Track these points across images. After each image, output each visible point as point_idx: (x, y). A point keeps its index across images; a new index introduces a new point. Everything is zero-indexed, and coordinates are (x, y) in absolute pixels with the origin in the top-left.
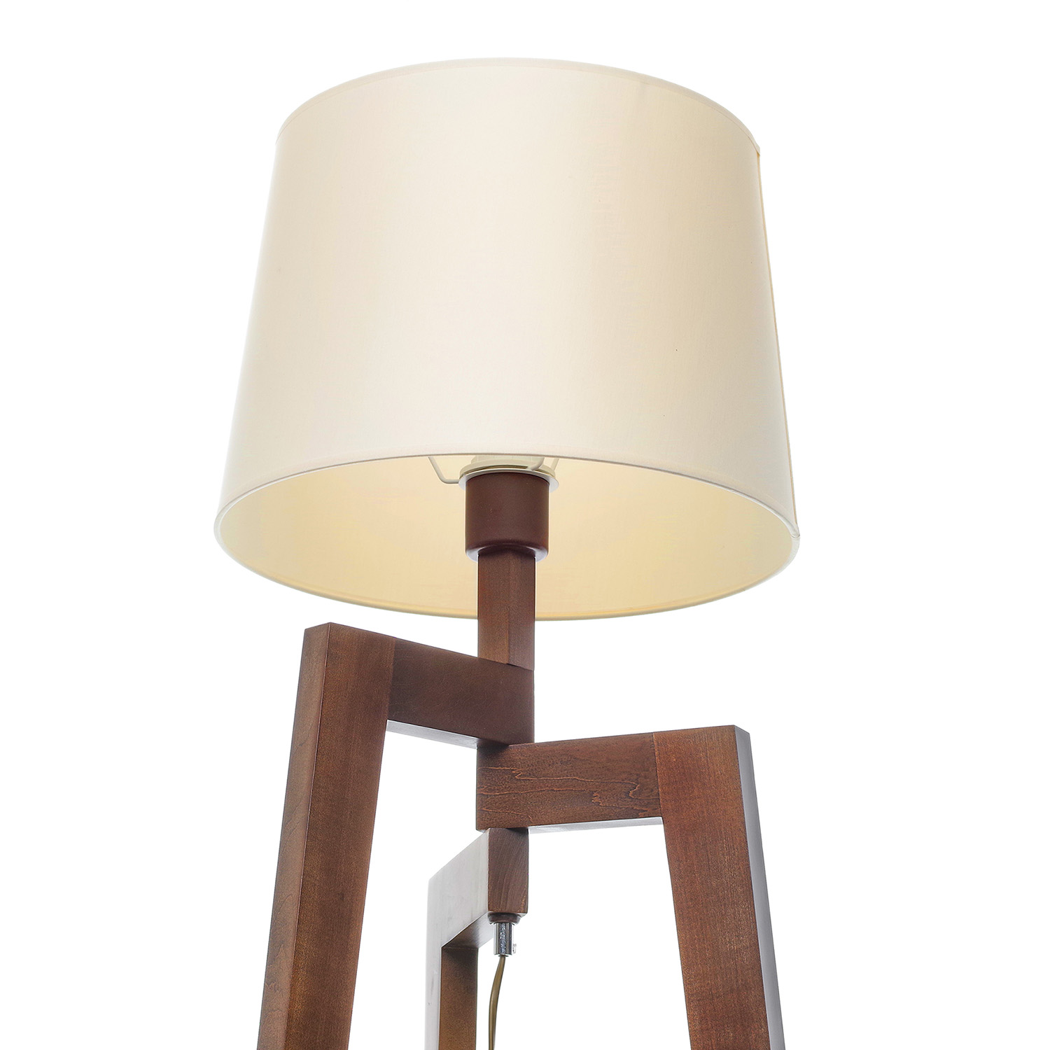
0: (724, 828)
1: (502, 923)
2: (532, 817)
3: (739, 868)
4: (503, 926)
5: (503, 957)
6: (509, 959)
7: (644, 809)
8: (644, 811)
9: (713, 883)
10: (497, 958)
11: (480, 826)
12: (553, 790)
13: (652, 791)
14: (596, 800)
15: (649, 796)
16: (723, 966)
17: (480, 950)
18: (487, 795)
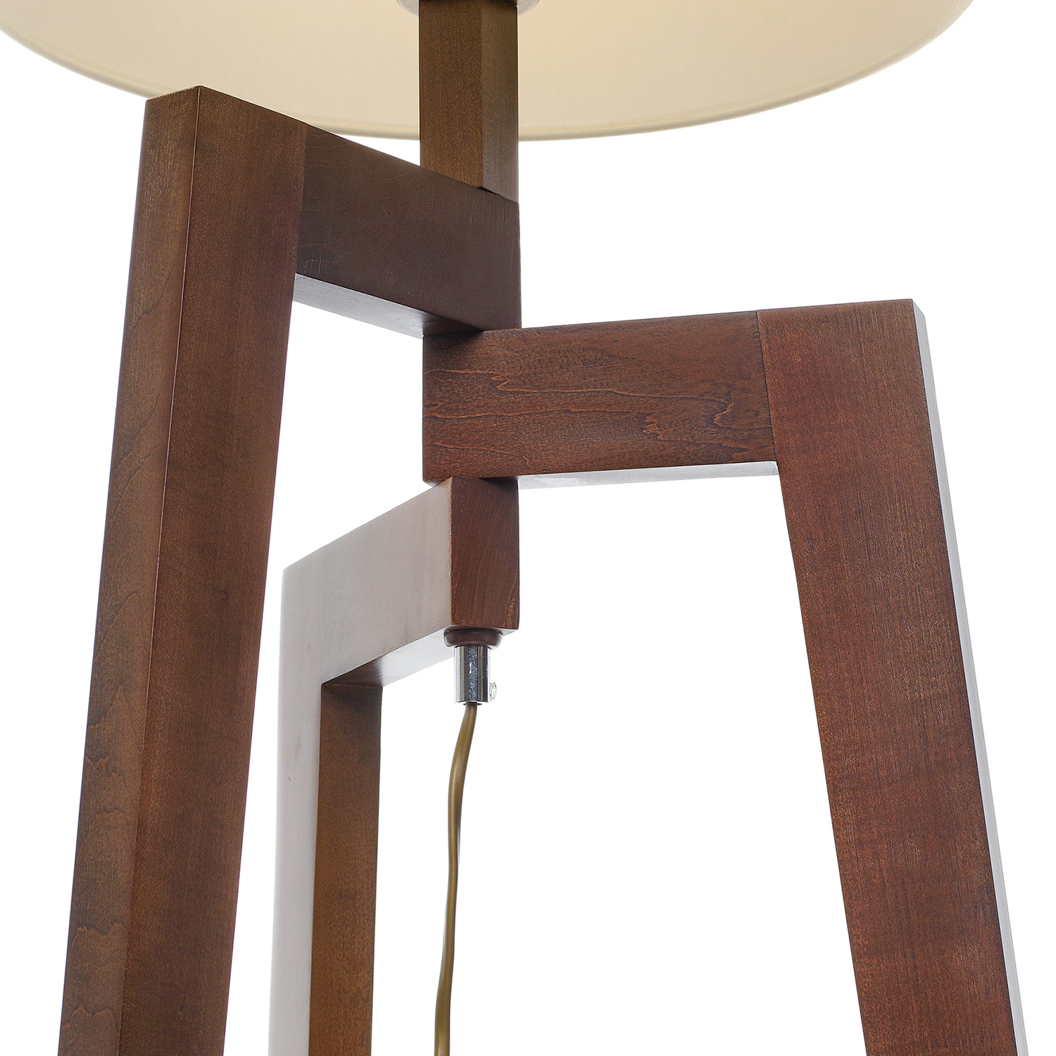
0: (897, 482)
1: (469, 646)
2: (531, 459)
3: (927, 554)
4: (473, 651)
5: (472, 707)
6: (482, 709)
7: (743, 446)
8: (743, 450)
9: (877, 580)
10: (462, 708)
11: (431, 473)
12: (569, 411)
13: (757, 414)
14: (651, 429)
15: (752, 424)
16: (898, 727)
17: (385, 689)
18: (444, 420)
